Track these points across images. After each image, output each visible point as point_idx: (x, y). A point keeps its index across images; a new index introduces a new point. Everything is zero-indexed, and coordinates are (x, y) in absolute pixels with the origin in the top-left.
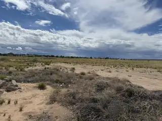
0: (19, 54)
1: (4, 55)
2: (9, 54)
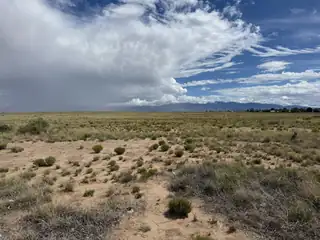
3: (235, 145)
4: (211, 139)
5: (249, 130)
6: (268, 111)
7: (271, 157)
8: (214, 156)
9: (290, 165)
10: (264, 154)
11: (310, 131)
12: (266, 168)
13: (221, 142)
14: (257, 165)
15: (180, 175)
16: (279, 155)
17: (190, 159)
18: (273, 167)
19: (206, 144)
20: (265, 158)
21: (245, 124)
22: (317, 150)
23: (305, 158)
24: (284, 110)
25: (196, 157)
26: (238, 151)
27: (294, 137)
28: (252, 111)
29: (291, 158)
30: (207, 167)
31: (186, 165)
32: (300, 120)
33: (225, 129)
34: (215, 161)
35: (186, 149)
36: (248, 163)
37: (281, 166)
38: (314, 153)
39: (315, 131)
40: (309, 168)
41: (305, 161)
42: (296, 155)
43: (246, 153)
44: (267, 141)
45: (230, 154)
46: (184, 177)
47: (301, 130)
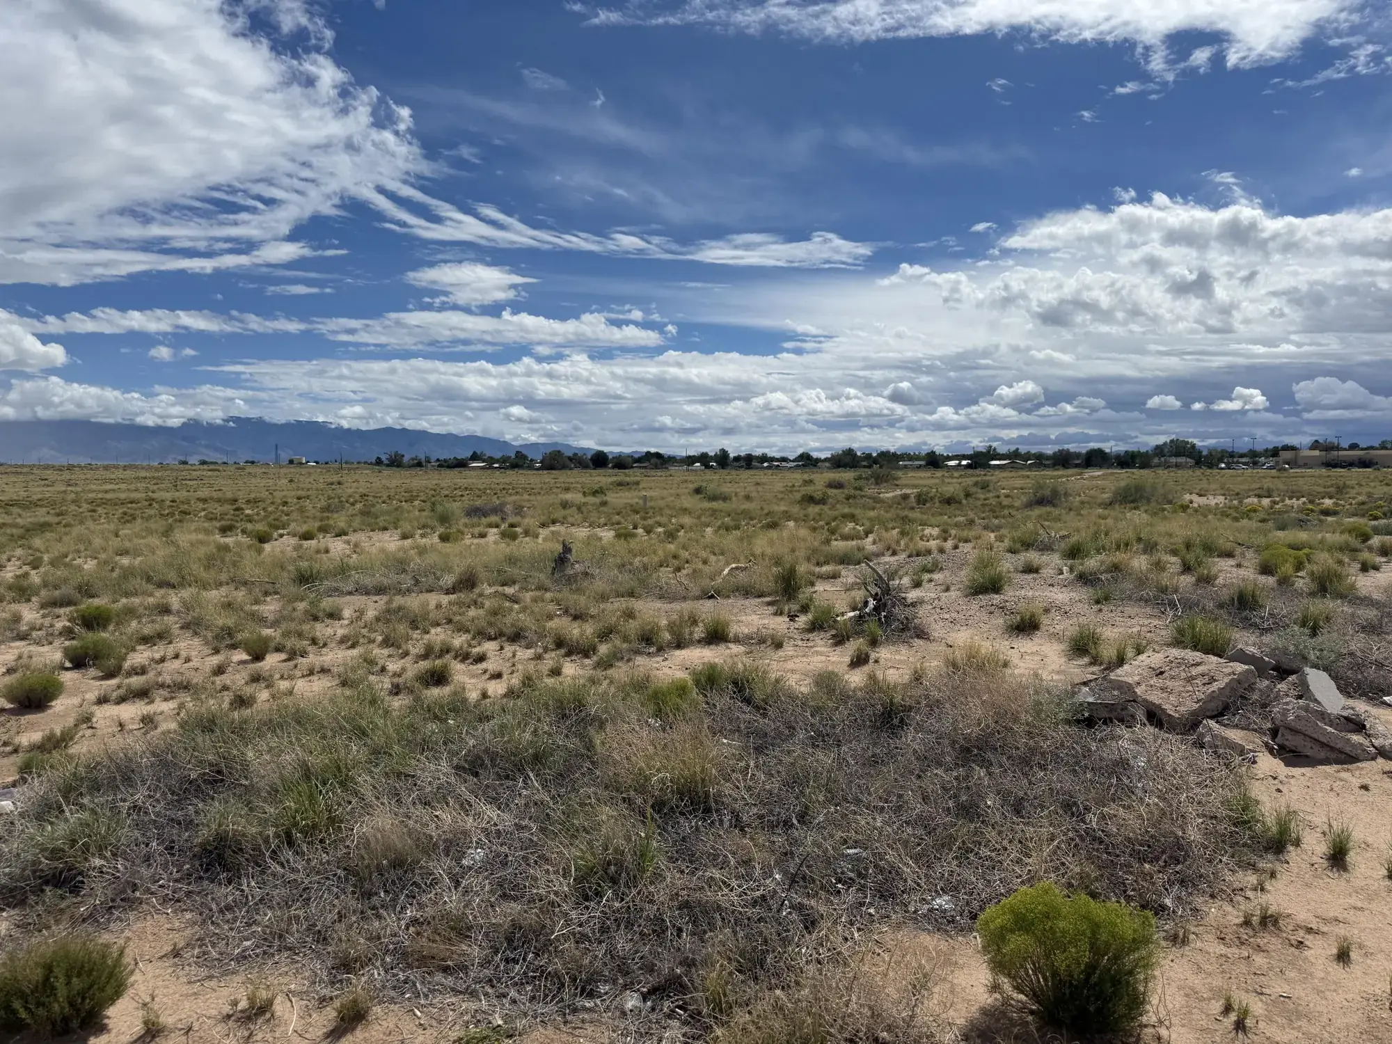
0: (1244, 444)
1: (1128, 460)
2: (1159, 451)
3: (334, 615)
4: (214, 595)
5: (390, 542)
6: (461, 464)
7: (490, 647)
8: (237, 679)
9: (556, 672)
10: (459, 641)
11: (607, 535)
12: (473, 696)
13: (270, 608)
14: (435, 692)
15: (45, 811)
16: (516, 637)
17: (105, 714)
18: (497, 689)
19: (193, 626)
20: (464, 657)
21: (371, 519)
22: (638, 605)
23: (605, 635)
24: (518, 461)
25: (143, 694)
26: (349, 642)
27: (561, 560)
28: (395, 462)
29: (559, 644)
30: (202, 740)
31: (82, 748)
32: (574, 497)
33: (282, 546)
34: (242, 702)
35: (78, 661)
36: (396, 690)
37: (528, 681)
38: (630, 615)
39: (623, 535)
40: (621, 672)
41: (603, 649)
42: (575, 631)
43: (387, 643)
44: (468, 582)
45: (313, 659)
46: (73, 817)
47: (582, 532)
